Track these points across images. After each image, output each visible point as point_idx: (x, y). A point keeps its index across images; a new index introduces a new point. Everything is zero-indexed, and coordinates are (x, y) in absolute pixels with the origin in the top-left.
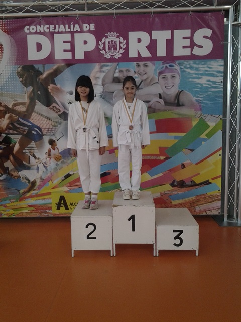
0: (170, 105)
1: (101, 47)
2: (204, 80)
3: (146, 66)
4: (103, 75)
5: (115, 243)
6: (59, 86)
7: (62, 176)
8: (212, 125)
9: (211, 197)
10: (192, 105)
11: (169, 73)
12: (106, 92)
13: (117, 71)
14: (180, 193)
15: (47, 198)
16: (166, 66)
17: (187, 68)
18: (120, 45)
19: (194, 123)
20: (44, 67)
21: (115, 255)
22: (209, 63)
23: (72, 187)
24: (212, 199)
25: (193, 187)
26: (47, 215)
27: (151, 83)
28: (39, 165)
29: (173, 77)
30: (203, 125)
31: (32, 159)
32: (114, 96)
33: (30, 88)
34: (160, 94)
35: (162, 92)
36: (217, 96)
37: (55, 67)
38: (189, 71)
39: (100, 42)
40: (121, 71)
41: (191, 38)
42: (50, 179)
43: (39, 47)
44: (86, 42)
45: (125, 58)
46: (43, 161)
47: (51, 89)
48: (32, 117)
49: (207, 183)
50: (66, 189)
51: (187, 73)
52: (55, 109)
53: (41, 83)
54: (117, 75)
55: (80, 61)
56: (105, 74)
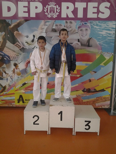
0: (84, 46)
1: (45, 11)
2: (104, 33)
3: (71, 23)
4: (46, 27)
5: (50, 127)
6: (20, 32)
7: (21, 84)
8: (107, 58)
9: (105, 98)
10: (96, 47)
11: (84, 27)
12: (47, 37)
13: (54, 25)
14: (87, 96)
15: (12, 96)
16: (83, 24)
17: (95, 25)
18: (56, 10)
19: (97, 57)
20: (11, 21)
21: (50, 134)
22: (107, 23)
23: (27, 91)
24: (105, 99)
25: (95, 93)
26: (12, 105)
27: (74, 33)
28: (8, 78)
29: (87, 30)
30: (102, 58)
31: (4, 74)
32: (52, 39)
33: (4, 33)
34: (78, 40)
35: (80, 38)
36: (111, 42)
37: (18, 21)
38: (95, 27)
39: (45, 8)
40: (56, 25)
41: (98, 8)
42: (14, 86)
43: (9, 9)
44: (36, 8)
45: (59, 17)
46: (11, 75)
47: (15, 34)
48: (4, 50)
49: (103, 90)
50: (24, 91)
51: (95, 28)
52: (18, 45)
53: (10, 30)
54: (54, 27)
55: (33, 18)
56: (47, 26)
